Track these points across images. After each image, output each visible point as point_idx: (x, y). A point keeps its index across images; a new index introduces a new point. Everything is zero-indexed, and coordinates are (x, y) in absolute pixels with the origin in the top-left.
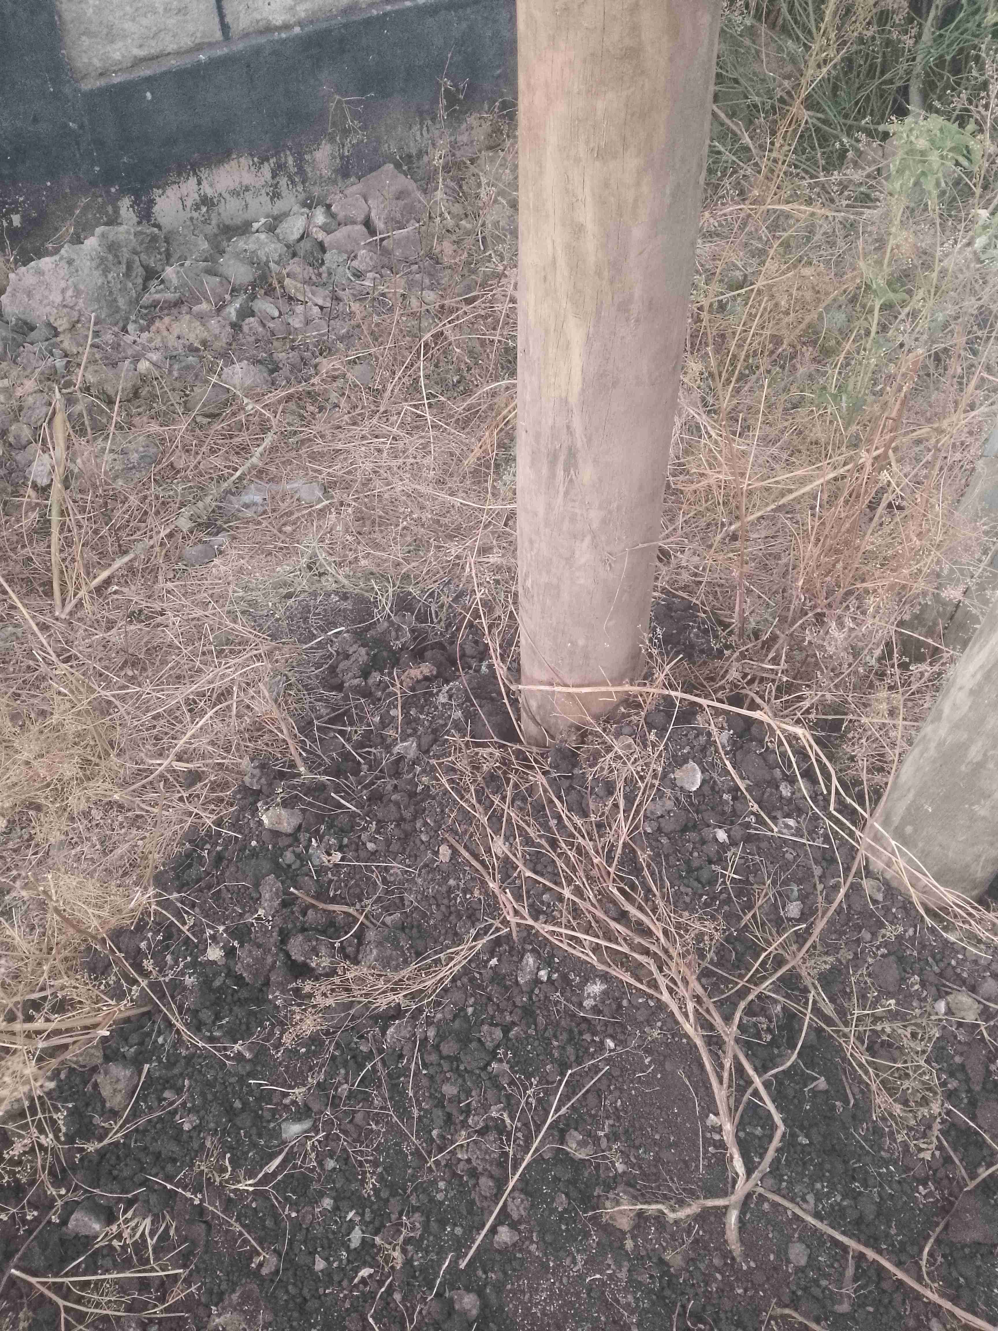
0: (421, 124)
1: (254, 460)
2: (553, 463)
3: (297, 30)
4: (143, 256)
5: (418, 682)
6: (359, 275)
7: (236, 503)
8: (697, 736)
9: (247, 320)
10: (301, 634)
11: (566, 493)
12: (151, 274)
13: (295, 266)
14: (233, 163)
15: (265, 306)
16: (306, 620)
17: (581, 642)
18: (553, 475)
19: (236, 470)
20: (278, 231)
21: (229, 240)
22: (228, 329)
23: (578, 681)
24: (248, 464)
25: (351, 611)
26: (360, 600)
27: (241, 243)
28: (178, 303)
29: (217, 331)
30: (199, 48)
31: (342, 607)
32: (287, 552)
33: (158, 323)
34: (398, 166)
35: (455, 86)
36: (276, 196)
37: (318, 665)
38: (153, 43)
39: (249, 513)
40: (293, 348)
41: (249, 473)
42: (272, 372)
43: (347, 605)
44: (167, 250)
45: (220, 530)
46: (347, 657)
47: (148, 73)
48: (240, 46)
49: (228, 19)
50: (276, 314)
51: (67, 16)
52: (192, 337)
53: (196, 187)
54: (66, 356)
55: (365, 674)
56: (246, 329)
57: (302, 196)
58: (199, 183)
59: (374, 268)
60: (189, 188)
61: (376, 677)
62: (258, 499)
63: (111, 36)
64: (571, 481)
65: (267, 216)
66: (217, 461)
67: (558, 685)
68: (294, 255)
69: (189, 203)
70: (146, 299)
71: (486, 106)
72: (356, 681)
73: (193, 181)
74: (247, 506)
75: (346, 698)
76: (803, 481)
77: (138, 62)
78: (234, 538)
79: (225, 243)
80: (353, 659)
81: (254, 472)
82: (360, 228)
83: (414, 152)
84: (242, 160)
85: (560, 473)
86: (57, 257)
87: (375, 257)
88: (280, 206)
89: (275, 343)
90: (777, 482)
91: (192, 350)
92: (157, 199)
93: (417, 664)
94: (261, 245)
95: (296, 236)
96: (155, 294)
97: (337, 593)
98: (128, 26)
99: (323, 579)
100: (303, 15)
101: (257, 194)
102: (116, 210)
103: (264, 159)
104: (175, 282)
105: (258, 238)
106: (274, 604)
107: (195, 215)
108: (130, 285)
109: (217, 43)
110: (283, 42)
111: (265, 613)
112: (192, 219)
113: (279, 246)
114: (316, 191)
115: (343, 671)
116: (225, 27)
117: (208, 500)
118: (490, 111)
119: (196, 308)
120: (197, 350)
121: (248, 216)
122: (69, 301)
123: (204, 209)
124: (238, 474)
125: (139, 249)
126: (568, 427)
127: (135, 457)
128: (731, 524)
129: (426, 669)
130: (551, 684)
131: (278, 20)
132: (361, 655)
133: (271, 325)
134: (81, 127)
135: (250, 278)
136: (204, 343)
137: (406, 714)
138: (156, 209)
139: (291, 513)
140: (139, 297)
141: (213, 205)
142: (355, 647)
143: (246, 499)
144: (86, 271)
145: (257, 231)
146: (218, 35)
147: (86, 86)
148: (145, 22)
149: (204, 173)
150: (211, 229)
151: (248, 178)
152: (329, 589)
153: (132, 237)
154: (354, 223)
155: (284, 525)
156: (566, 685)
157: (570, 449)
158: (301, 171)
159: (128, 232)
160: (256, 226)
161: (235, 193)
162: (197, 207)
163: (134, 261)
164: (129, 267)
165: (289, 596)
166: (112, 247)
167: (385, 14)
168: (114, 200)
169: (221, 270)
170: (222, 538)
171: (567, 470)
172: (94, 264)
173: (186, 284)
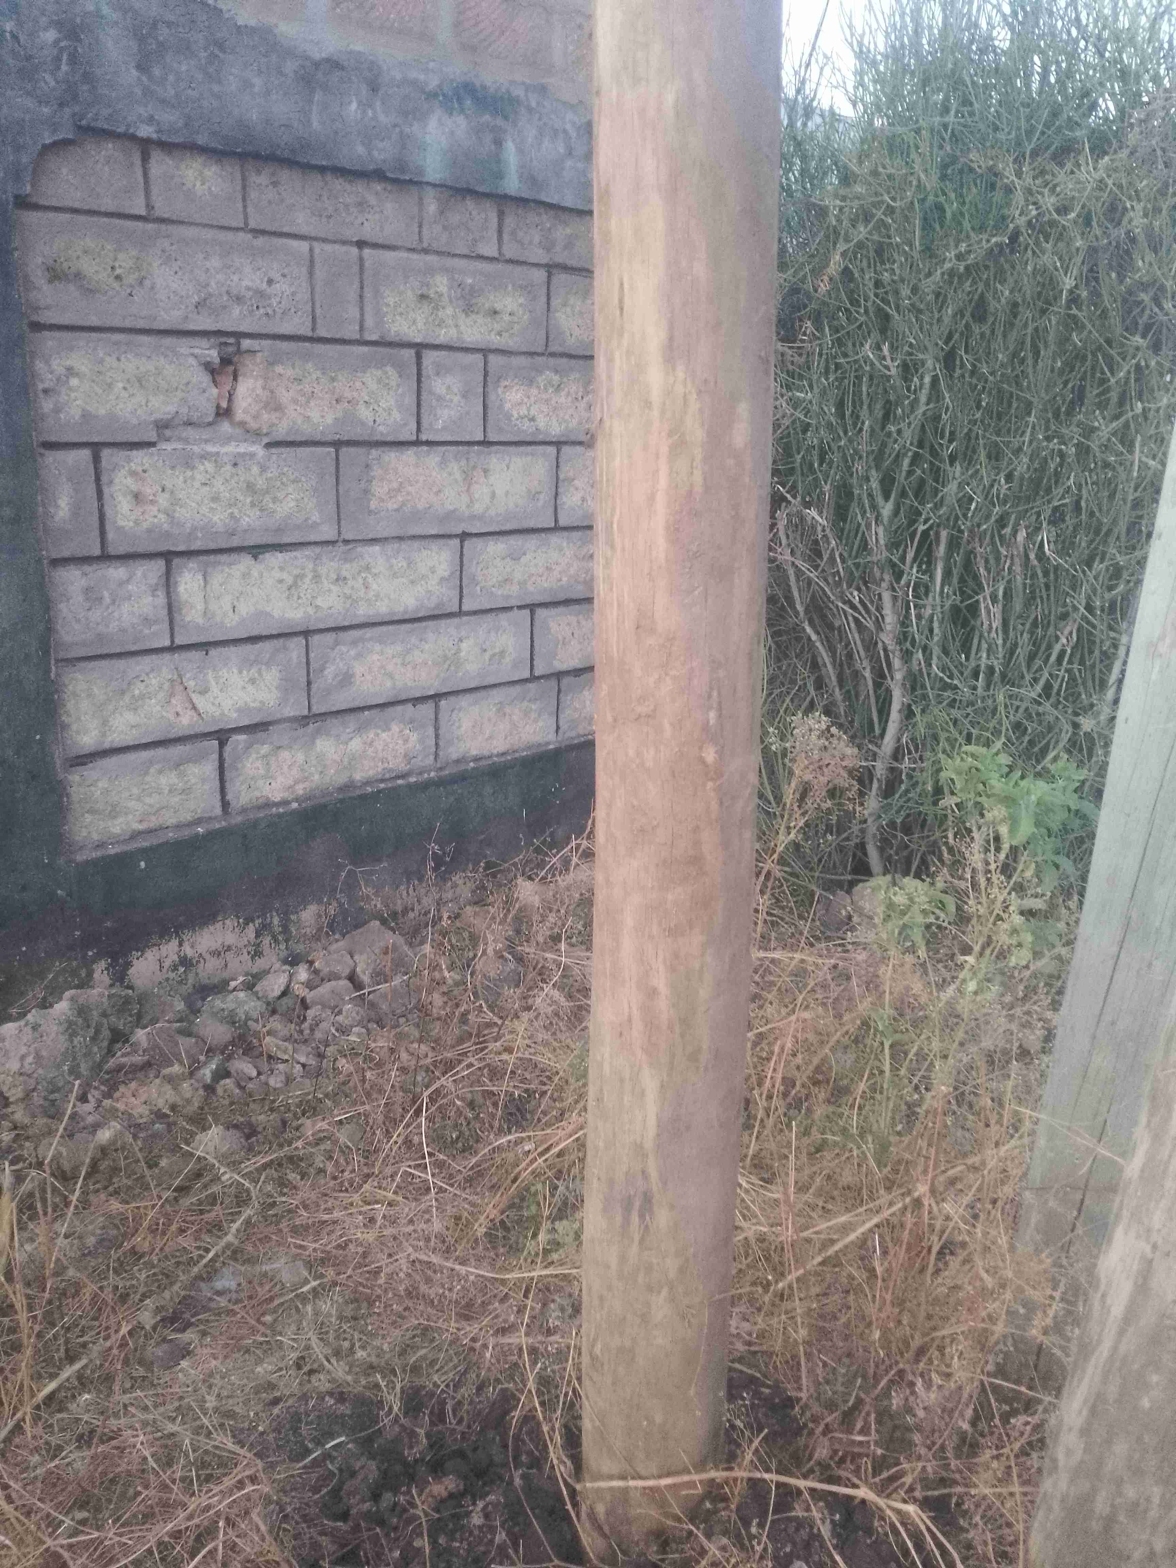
0: (408, 882)
1: (230, 1238)
2: (627, 1208)
3: (295, 805)
4: (113, 1019)
5: (442, 1501)
6: (344, 1030)
7: (206, 1291)
8: (797, 1530)
9: (222, 1082)
10: (291, 1451)
11: (642, 1241)
12: (119, 1037)
13: (275, 1023)
14: (219, 925)
15: (244, 1066)
16: (296, 1430)
17: (658, 1419)
18: (627, 1221)
19: (207, 1250)
20: (257, 988)
21: (204, 999)
22: (201, 1092)
23: (655, 1472)
24: (222, 1243)
25: (350, 1417)
26: (360, 1401)
27: (217, 1002)
28: (148, 1065)
29: (188, 1095)
30: (198, 821)
31: (338, 1412)
32: (269, 1348)
33: (122, 1088)
34: (384, 922)
35: (442, 848)
36: (257, 953)
37: (316, 1490)
38: (153, 818)
39: (223, 1302)
40: (272, 1110)
41: (224, 1252)
42: (248, 1137)
43: (345, 1409)
44: (139, 1012)
45: (187, 1326)
46: (353, 1474)
47: (146, 844)
48: (239, 819)
49: (229, 797)
50: (254, 1073)
51: (75, 798)
52: (161, 1103)
53: (176, 949)
54: (15, 1128)
55: (376, 1497)
56: (220, 1091)
57: (284, 954)
58: (180, 945)
59: (359, 1023)
60: (170, 950)
61: (388, 1498)
62: (233, 1285)
63: (114, 812)
64: (647, 1227)
65: (247, 974)
66: (186, 1241)
67: (633, 1478)
68: (274, 1012)
69: (167, 964)
70: (111, 1063)
71: (471, 867)
72: (367, 1506)
73: (175, 943)
74: (219, 1293)
75: (357, 1528)
76: (845, 1229)
77: (135, 835)
78: (204, 1334)
79: (199, 1003)
80: (360, 1477)
81: (229, 1253)
82: (344, 983)
83: (399, 908)
84: (228, 922)
85: (635, 1219)
86: (22, 1023)
87: (362, 1012)
88: (261, 964)
89: (252, 1106)
90: (816, 1233)
91: (159, 1115)
92: (135, 962)
93: (438, 1479)
94: (240, 1003)
95: (277, 993)
96: (122, 1057)
97: (331, 1394)
98: (132, 804)
99: (314, 1379)
100: (301, 792)
101: (238, 953)
102: (90, 974)
103: (249, 920)
104: (145, 1044)
105: (237, 998)
106: (256, 1414)
107: (172, 975)
108: (95, 1049)
109: (216, 818)
110: (280, 816)
111: (246, 1425)
112: (167, 979)
113: (259, 1003)
114: (300, 948)
115: (349, 1494)
116: (225, 805)
117: (176, 1288)
118: (475, 871)
119: (166, 1071)
120: (166, 1116)
121: (226, 975)
122: (27, 1068)
123: (182, 969)
124: (211, 1255)
125: (109, 1012)
126: (643, 1172)
127: (91, 1241)
128: (777, 1282)
129: (449, 1484)
130: (623, 1478)
131: (277, 797)
132: (371, 1470)
133: (250, 1086)
134: (70, 895)
135: (228, 1037)
136: (173, 1108)
137: (434, 1543)
138: (132, 971)
139: (271, 1299)
140: (104, 1060)
141: (192, 965)
142: (363, 1459)
143: (219, 1285)
144: (53, 1035)
145: (234, 990)
146: (218, 811)
147: (80, 858)
148: (148, 800)
149: (187, 936)
150: (187, 988)
151: (230, 938)
152: (322, 1389)
153: (105, 1000)
154: (337, 977)
155: (263, 1314)
156: (641, 1478)
157: (645, 1194)
158: (285, 929)
159: (101, 995)
160: (233, 984)
161: (216, 953)
162: (175, 968)
163: (102, 1025)
164: (97, 1032)
165: (276, 1401)
166: (82, 1011)
167: (379, 792)
168: (88, 964)
169: (195, 1029)
170: (190, 1335)
171: (642, 1216)
172: (61, 1029)
173: (157, 1046)
